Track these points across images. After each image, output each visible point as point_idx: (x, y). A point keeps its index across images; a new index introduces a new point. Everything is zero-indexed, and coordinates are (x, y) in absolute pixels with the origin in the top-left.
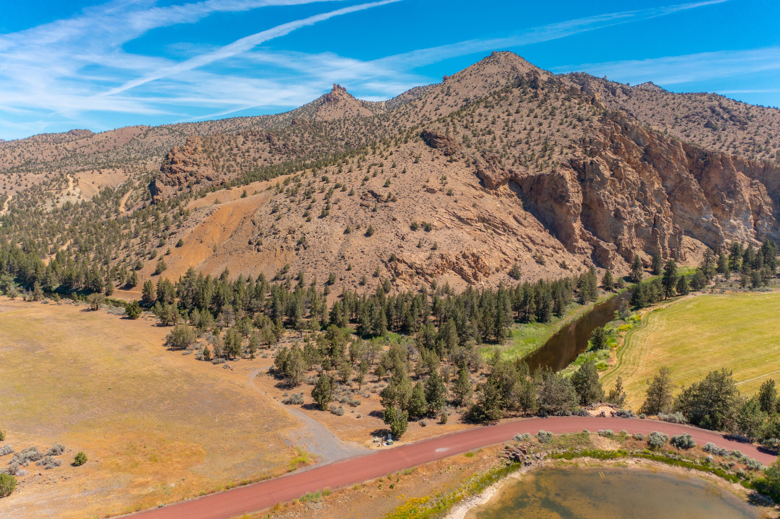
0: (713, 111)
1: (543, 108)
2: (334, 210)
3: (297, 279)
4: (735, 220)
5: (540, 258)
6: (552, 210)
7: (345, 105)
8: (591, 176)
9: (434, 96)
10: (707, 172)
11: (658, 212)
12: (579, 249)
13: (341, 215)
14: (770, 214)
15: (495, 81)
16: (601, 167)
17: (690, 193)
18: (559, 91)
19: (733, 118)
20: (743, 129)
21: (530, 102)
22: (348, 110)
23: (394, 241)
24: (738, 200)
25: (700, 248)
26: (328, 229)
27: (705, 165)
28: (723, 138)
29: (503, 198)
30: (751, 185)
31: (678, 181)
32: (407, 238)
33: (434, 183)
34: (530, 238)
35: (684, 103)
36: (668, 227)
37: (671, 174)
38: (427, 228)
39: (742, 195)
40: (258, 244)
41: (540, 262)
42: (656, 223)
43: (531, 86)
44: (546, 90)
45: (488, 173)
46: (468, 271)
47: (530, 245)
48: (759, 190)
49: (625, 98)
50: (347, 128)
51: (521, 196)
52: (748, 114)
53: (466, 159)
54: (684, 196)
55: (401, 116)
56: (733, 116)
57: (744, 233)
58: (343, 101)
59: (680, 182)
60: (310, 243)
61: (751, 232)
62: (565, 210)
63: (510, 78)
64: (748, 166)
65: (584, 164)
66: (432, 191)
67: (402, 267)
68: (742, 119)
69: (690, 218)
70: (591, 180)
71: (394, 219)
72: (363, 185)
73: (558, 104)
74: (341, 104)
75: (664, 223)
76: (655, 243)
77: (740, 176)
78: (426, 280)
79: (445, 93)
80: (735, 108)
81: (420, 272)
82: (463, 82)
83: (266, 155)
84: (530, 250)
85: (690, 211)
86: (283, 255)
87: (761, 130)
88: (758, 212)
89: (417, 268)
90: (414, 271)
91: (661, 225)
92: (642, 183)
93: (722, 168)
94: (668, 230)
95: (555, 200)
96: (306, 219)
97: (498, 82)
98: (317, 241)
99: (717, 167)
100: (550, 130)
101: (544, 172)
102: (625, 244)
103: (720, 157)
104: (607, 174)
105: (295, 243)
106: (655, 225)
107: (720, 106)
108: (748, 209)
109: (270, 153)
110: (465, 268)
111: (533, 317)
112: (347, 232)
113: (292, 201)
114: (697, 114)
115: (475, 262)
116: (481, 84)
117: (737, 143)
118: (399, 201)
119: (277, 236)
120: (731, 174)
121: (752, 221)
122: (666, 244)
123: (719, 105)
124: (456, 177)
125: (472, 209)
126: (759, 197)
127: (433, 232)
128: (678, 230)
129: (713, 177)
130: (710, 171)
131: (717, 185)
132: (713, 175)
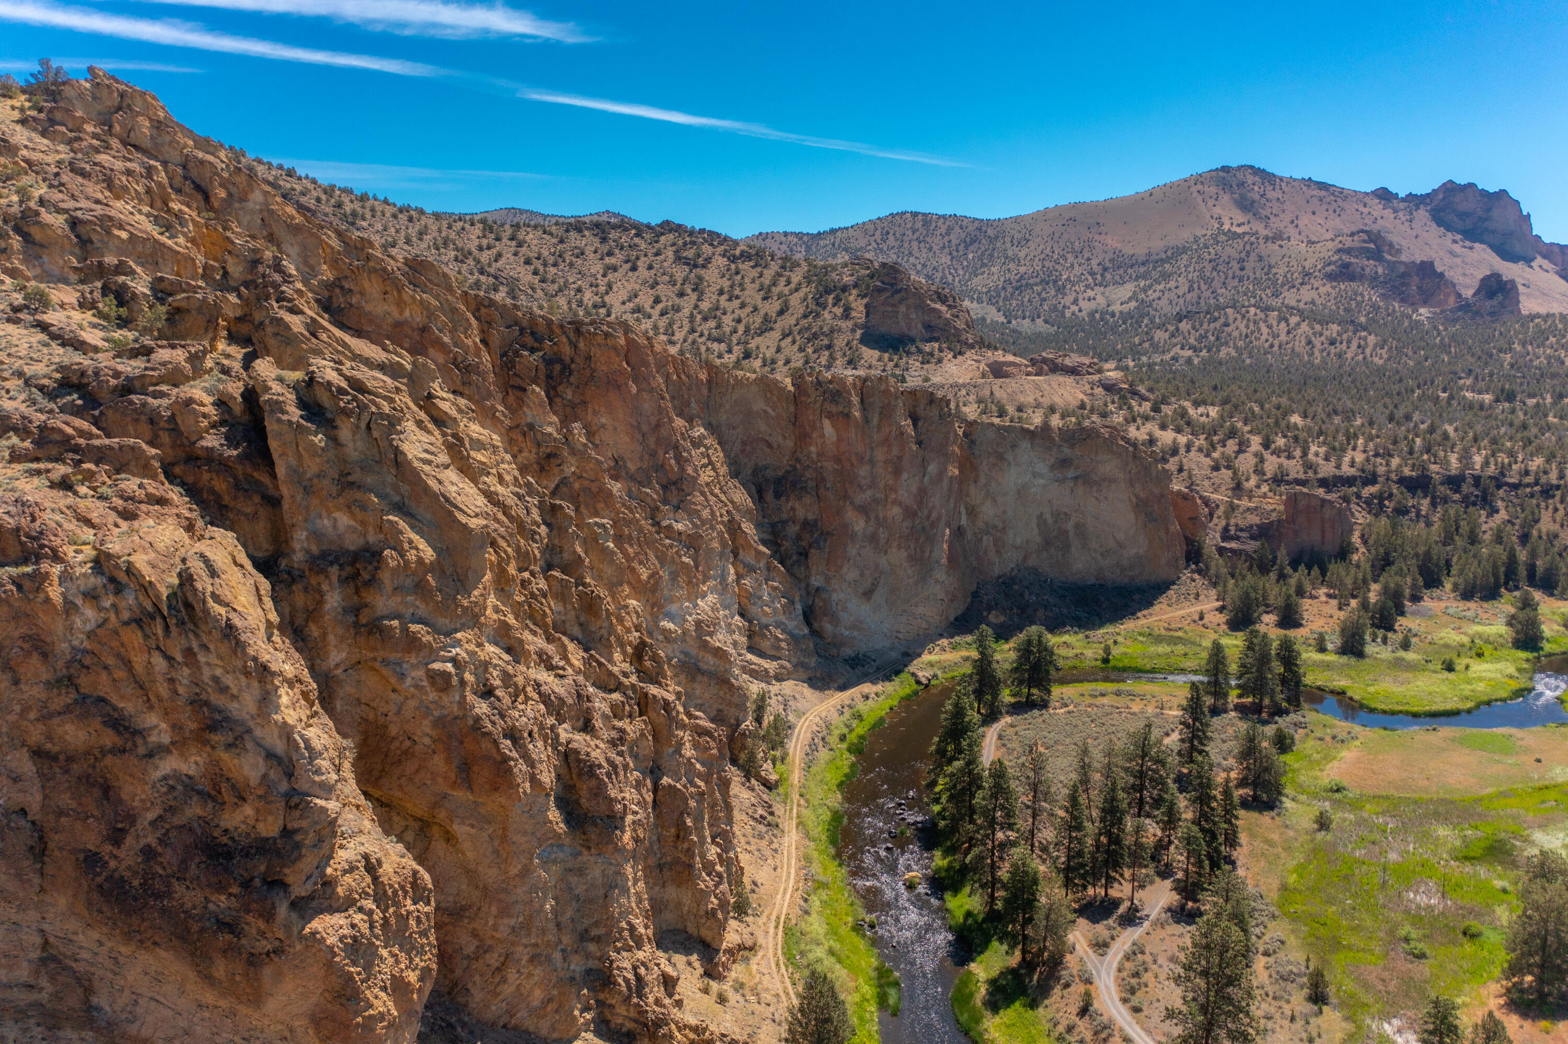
14: (765, 550)
48: (711, 463)
61: (738, 628)
77: (673, 416)
93: (633, 388)
99: (616, 384)
103: (622, 342)
108: (723, 542)
121: (735, 588)
126: (715, 490)
128: (713, 744)
129: (603, 426)
130: (585, 403)
131: (622, 458)
132: (603, 420)
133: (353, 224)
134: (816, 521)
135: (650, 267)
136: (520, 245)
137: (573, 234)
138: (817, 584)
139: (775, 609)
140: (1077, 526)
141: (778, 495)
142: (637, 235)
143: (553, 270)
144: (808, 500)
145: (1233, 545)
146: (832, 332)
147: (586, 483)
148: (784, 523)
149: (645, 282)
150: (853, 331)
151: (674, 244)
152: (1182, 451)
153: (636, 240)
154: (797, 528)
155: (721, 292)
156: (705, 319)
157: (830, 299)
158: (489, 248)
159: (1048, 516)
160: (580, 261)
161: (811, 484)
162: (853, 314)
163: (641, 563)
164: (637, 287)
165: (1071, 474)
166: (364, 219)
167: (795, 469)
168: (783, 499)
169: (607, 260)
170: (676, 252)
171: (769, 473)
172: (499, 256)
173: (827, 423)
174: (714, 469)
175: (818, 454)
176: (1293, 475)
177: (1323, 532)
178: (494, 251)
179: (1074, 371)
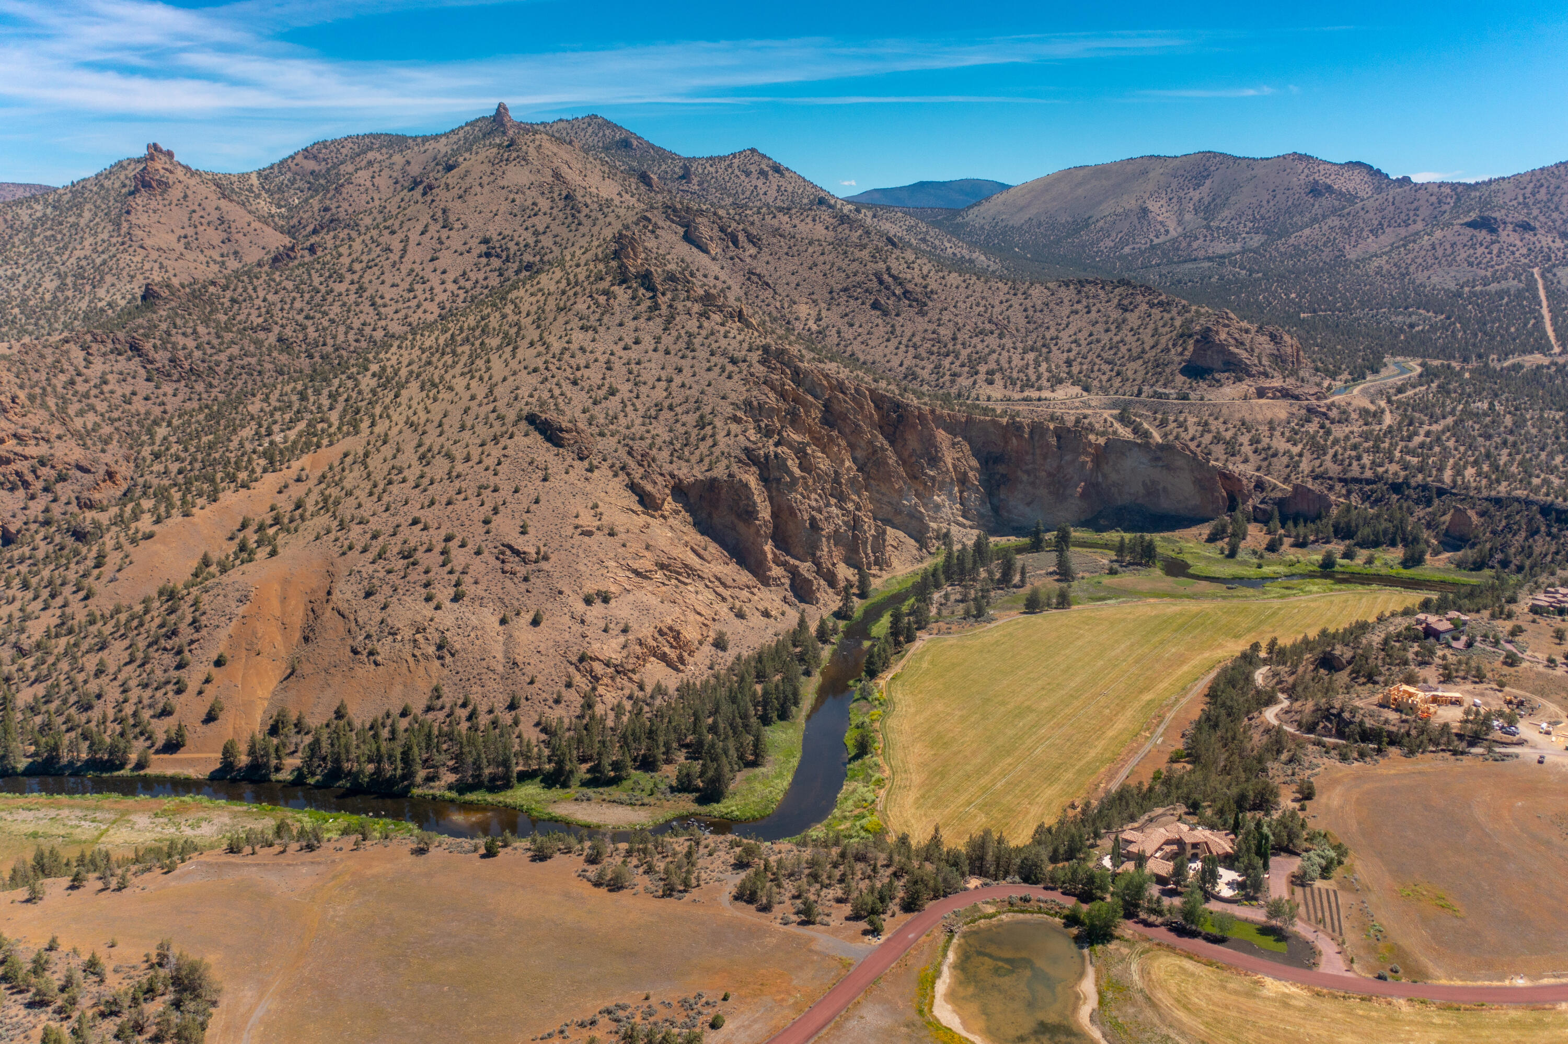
0: (881, 282)
1: (674, 333)
2: (468, 586)
3: (464, 705)
4: (939, 496)
5: (740, 609)
6: (734, 528)
7: (186, 196)
8: (777, 474)
9: (420, 227)
10: (902, 432)
11: (857, 509)
12: (775, 579)
13: (484, 594)
15: (529, 202)
16: (789, 463)
17: (887, 468)
18: (688, 298)
19: (908, 295)
20: (922, 313)
21: (649, 319)
22: (196, 207)
23: (574, 628)
24: (940, 468)
25: (904, 543)
26: (474, 621)
27: (899, 422)
28: (898, 331)
29: (671, 521)
30: (954, 445)
31: (870, 450)
32: (588, 619)
33: (587, 520)
34: (719, 579)
35: (839, 263)
36: (870, 526)
37: (861, 441)
38: (606, 600)
39: (944, 462)
40: (371, 653)
41: (740, 615)
42: (856, 524)
43: (642, 285)
44: (669, 295)
45: (649, 487)
46: (673, 654)
47: (721, 590)
48: (961, 450)
49: (753, 251)
50: (264, 300)
51: (689, 508)
53: (610, 462)
54: (880, 473)
55: (364, 271)
56: (907, 291)
58: (180, 187)
59: (873, 453)
60: (457, 646)
61: (957, 509)
62: (752, 530)
63: (555, 195)
64: (948, 421)
65: (767, 456)
66: (589, 534)
67: (598, 668)
68: (920, 296)
69: (889, 502)
70: (778, 480)
71: (561, 592)
72: (488, 532)
73: (692, 325)
74: (175, 193)
75: (865, 522)
76: (857, 552)
77: (941, 435)
78: (630, 679)
79: (441, 223)
81: (620, 670)
82: (471, 200)
83: (144, 388)
84: (724, 599)
85: (888, 493)
86: (421, 669)
87: (946, 316)
88: (963, 480)
89: (615, 666)
90: (612, 670)
91: (862, 525)
92: (836, 472)
94: (870, 531)
95: (739, 516)
96: (433, 604)
97: (534, 204)
98: (465, 640)
100: (697, 382)
101: (715, 473)
102: (826, 564)
103: (916, 413)
104: (797, 472)
105: (433, 648)
106: (854, 528)
107: (888, 269)
109: (148, 380)
110: (667, 650)
111: (774, 716)
112: (503, 621)
113: (389, 572)
114: (859, 285)
115: (675, 638)
116: (505, 207)
117: (916, 339)
118: (554, 558)
119: (399, 638)
120: (930, 434)
122: (869, 550)
124: (607, 499)
125: (646, 553)
127: (613, 603)
134: (1006, 474)
138: (1001, 497)
139: (978, 504)
140: (1164, 488)
141: (992, 465)
144: (1004, 465)
146: (1168, 363)
149: (1090, 322)
150: (1180, 363)
154: (999, 477)
155: (1131, 330)
157: (1181, 341)
159: (1148, 481)
161: (1006, 460)
162: (1186, 352)
163: (896, 484)
164: (1084, 325)
165: (1160, 464)
167: (1002, 454)
168: (994, 467)
173: (1014, 437)
174: (962, 453)
175: (1011, 449)
177: (1308, 505)
179: (1297, 398)
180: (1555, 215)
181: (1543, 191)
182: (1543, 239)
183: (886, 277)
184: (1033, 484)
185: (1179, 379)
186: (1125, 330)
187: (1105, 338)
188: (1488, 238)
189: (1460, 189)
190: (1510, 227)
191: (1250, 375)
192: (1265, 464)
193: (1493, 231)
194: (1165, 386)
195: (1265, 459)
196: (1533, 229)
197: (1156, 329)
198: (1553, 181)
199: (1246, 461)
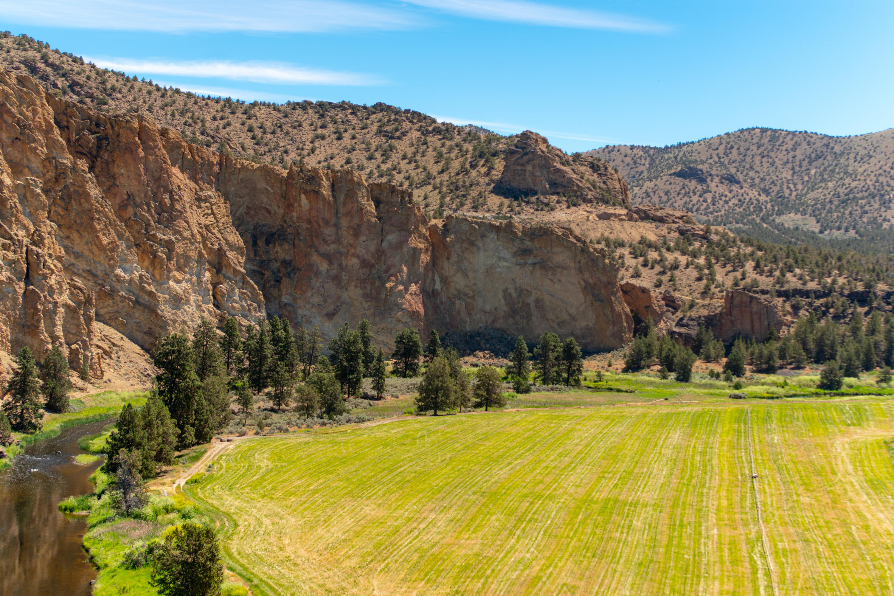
0: (34, 70)
4: (178, 282)
10: (107, 163)
11: (34, 243)
14: (242, 270)
17: (86, 206)
19: (77, 89)
24: (180, 233)
25: (121, 348)
27: (99, 147)
31: (51, 175)
36: (60, 283)
37: (32, 157)
39: (187, 222)
42: (31, 272)
48: (213, 213)
52: (103, 82)
54: (73, 215)
56: (78, 84)
57: (197, 315)
59: (57, 180)
61: (210, 312)
64: (189, 157)
68: (97, 93)
69: (89, 272)
75: (53, 272)
80: (76, 69)
85: (87, 253)
88: (218, 265)
91: (45, 277)
93: (142, 154)
94: (61, 293)
99: (131, 150)
106: (29, 277)
107: (45, 58)
108: (200, 255)
120: (162, 169)
121: (210, 287)
122: (59, 332)
123: (42, 58)
126: (215, 231)
128: (81, 294)
129: (122, 174)
130: (114, 161)
131: (133, 195)
132: (122, 171)
133: (110, 95)
134: (291, 261)
135: (354, 138)
136: (249, 118)
137: (299, 111)
138: (286, 301)
139: (242, 306)
140: (537, 301)
141: (268, 242)
142: (351, 114)
143: (270, 136)
144: (286, 246)
145: (683, 330)
146: (471, 185)
147: (76, 188)
148: (269, 261)
149: (345, 148)
150: (488, 184)
151: (380, 121)
152: (682, 268)
153: (350, 117)
154: (278, 264)
155: (404, 157)
156: (381, 176)
157: (482, 162)
158: (222, 119)
159: (512, 291)
160: (295, 131)
161: (290, 237)
162: (494, 172)
163: (104, 234)
164: (336, 152)
165: (531, 260)
166: (120, 92)
167: (282, 226)
168: (271, 245)
169: (320, 131)
170: (380, 127)
171: (265, 229)
172: (229, 124)
173: (303, 196)
174: (215, 218)
175: (297, 218)
176: (762, 287)
177: (752, 322)
178: (225, 121)
179: (661, 220)
180: (752, 174)
181: (735, 151)
182: (750, 192)
183: (41, 66)
184: (336, 278)
185: (494, 200)
186: (394, 159)
187: (370, 166)
188: (699, 187)
189: (651, 152)
190: (717, 179)
191: (586, 201)
192: (665, 278)
193: (702, 181)
194: (475, 208)
195: (663, 273)
196: (738, 182)
197: (440, 155)
198: (742, 143)
199: (637, 275)
